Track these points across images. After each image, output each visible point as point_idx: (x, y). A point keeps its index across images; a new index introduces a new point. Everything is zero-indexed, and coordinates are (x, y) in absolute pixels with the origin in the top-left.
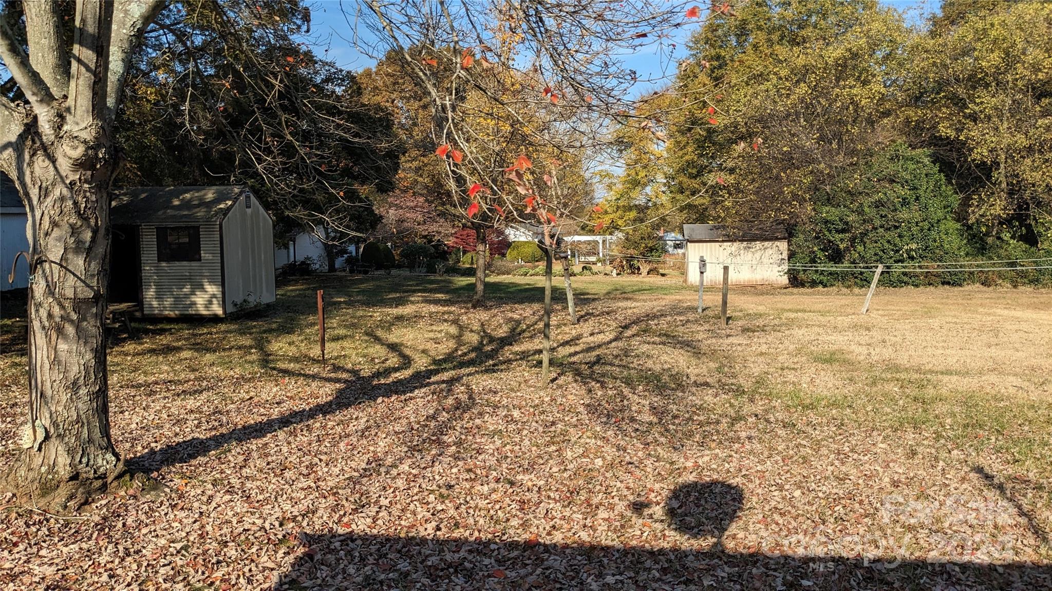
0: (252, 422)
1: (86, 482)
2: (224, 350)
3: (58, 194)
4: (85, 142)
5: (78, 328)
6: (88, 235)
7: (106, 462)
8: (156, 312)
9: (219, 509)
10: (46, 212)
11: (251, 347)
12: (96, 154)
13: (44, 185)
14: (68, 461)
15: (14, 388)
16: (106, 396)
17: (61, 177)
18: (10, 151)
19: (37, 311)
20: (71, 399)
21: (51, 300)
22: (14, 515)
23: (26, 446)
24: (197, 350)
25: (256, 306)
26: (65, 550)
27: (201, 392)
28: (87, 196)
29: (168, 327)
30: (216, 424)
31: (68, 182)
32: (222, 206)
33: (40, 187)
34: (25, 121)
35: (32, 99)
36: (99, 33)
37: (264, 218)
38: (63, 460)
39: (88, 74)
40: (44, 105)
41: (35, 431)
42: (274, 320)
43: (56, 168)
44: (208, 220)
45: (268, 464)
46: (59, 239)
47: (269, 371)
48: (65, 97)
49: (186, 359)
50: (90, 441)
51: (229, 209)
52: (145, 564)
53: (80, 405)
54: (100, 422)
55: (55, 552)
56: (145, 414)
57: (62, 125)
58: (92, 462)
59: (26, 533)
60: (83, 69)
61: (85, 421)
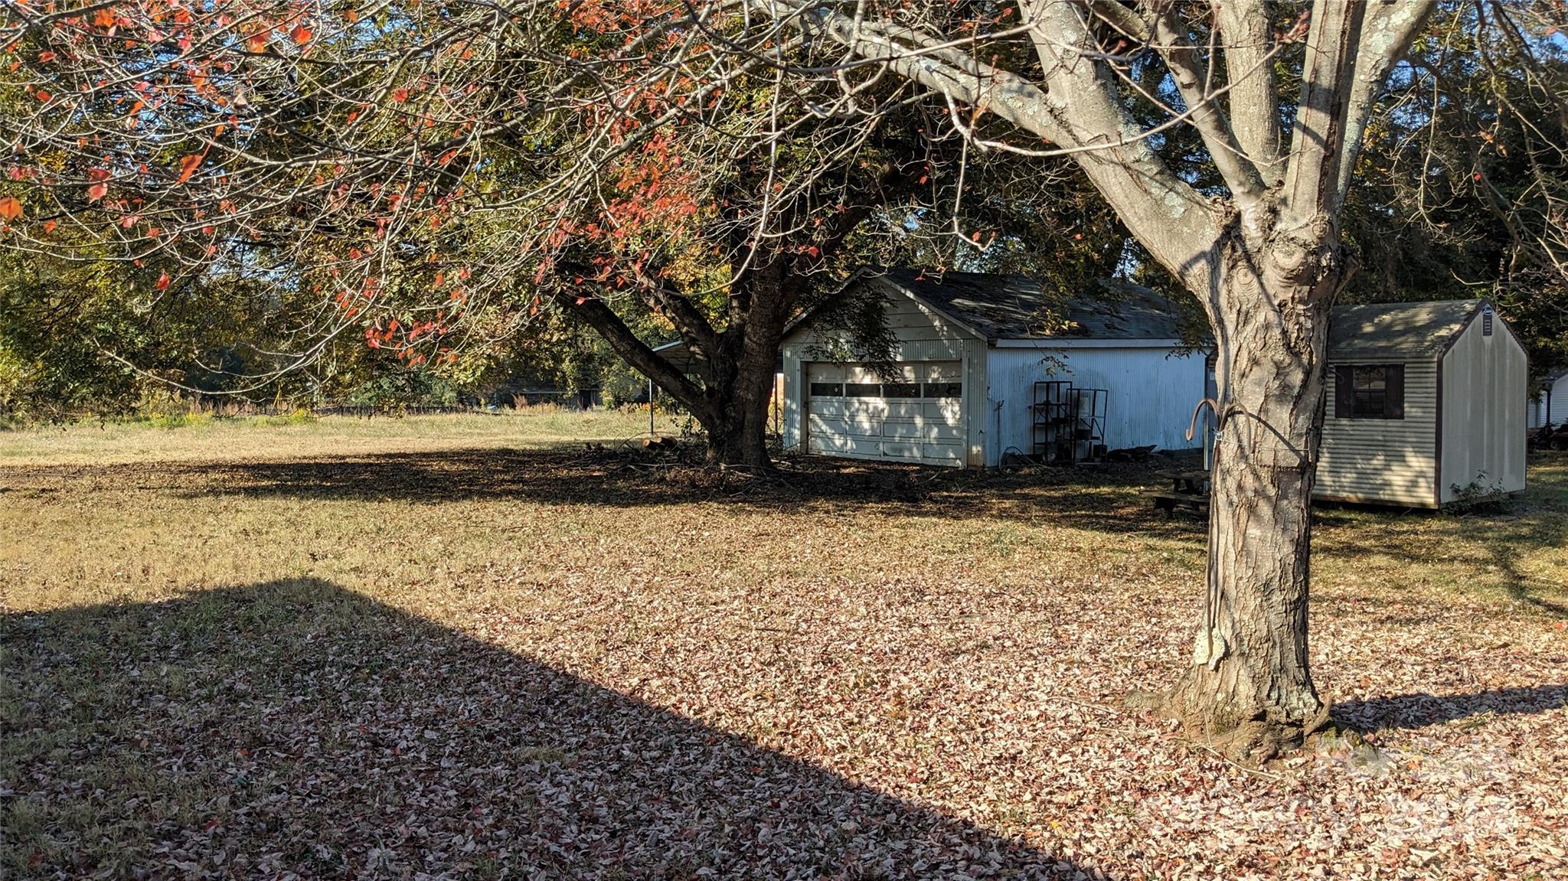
0: (1515, 685)
1: (1273, 727)
2: (1441, 560)
3: (1262, 320)
4: (1305, 245)
5: (1275, 507)
6: (1297, 378)
7: (1302, 704)
8: (1329, 492)
9: (1481, 814)
10: (1244, 345)
11: (1486, 562)
12: (1319, 261)
13: (1244, 308)
14: (1253, 693)
15: (1153, 579)
16: (1305, 610)
17: (1268, 297)
18: (1202, 264)
19: (1224, 480)
20: (1261, 606)
21: (1243, 466)
22: (1184, 751)
23: (1199, 661)
24: (1396, 556)
25: (1490, 496)
26: (1256, 816)
27: (1417, 623)
28: (1302, 322)
29: (1347, 516)
30: (1452, 677)
31: (1276, 303)
32: (1444, 332)
33: (1239, 311)
34: (1224, 222)
35: (1236, 190)
36: (1336, 85)
37: (1514, 351)
38: (1246, 689)
39: (1317, 148)
40: (1253, 197)
41: (1211, 643)
42: (1524, 521)
43: (1261, 284)
44: (1420, 356)
45: (1556, 759)
46: (1258, 383)
47: (1528, 604)
48: (1281, 183)
49: (1379, 568)
50: (1283, 669)
51: (1454, 337)
52: (1375, 868)
53: (1272, 617)
54: (1297, 644)
55: (1241, 815)
56: (1337, 643)
57: (1274, 224)
58: (1283, 701)
59: (1202, 779)
60: (1309, 140)
61: (1278, 640)
